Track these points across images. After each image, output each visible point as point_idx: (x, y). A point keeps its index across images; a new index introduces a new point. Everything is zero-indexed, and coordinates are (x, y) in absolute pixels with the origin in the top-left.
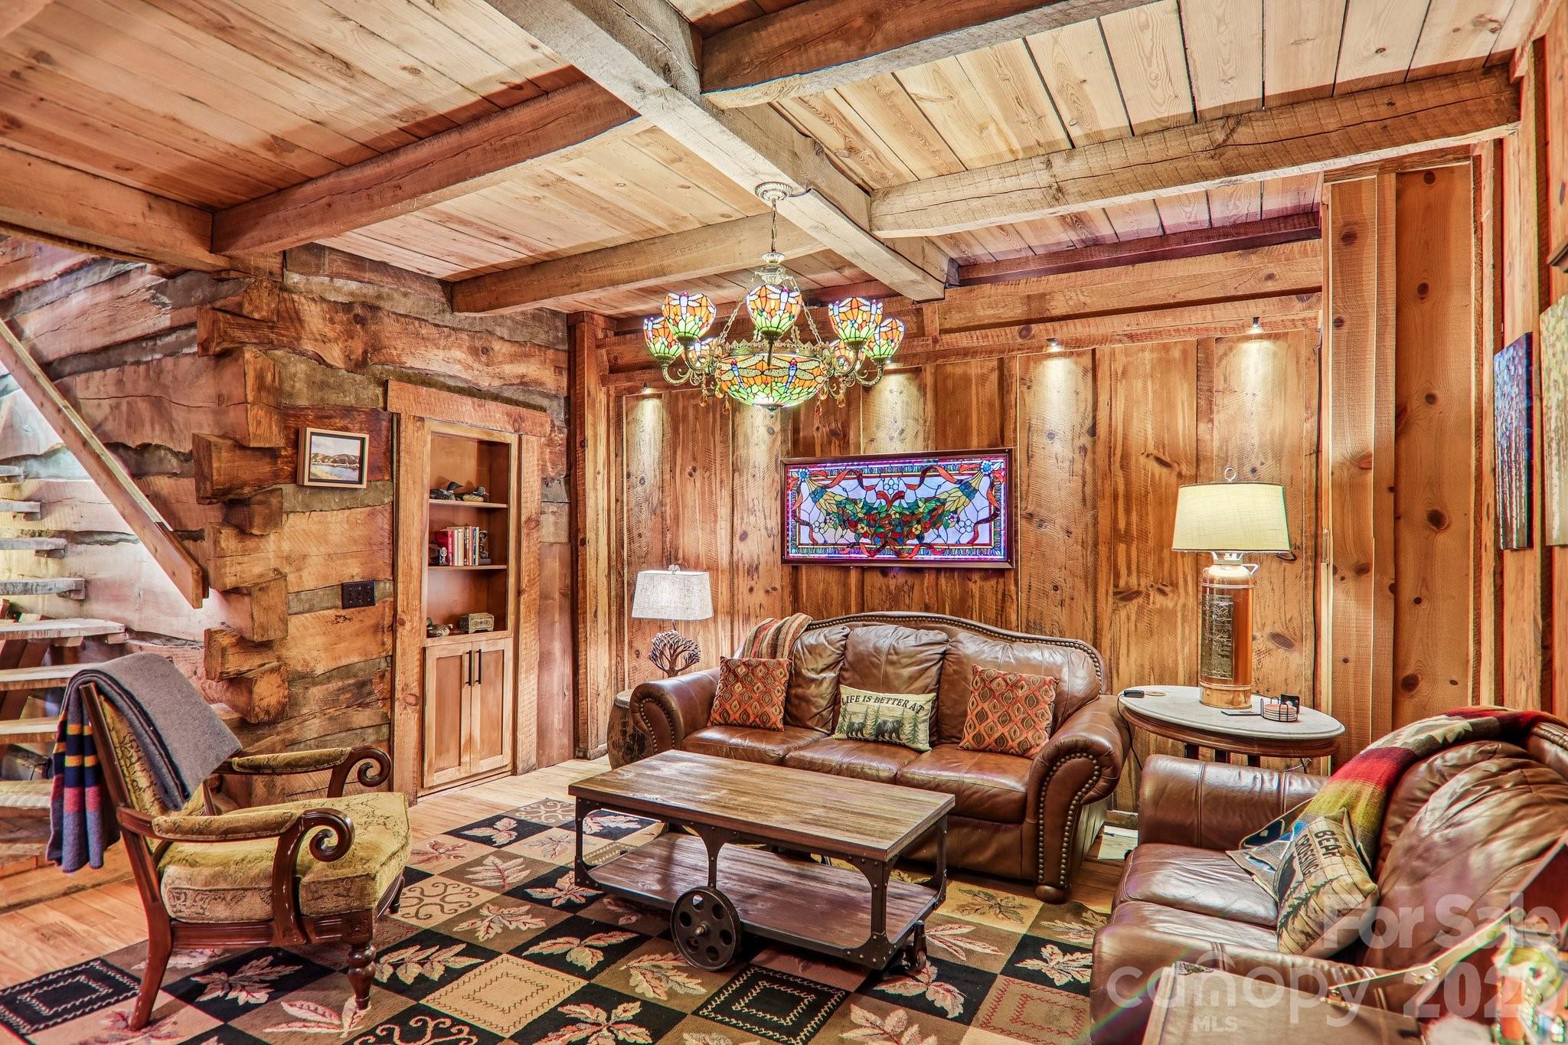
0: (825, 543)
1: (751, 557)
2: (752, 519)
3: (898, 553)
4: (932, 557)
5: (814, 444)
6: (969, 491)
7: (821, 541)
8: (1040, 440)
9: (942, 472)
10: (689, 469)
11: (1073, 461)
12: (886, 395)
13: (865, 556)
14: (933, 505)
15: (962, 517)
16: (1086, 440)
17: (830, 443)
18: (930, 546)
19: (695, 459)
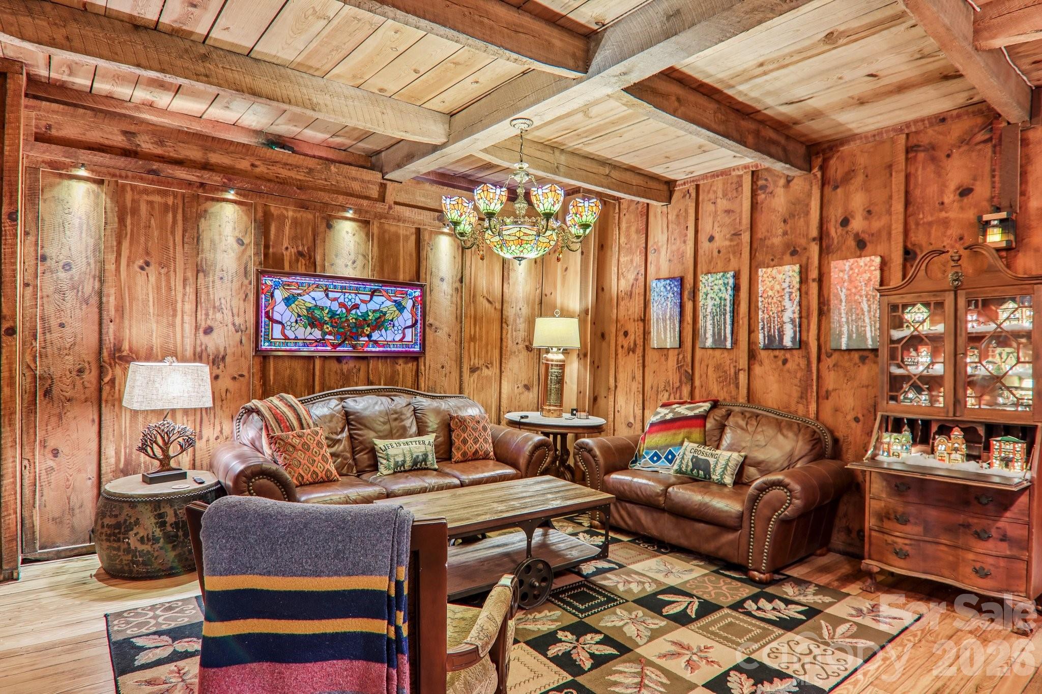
0: (296, 338)
1: (218, 350)
2: (219, 316)
3: (354, 347)
4: (378, 349)
5: (283, 260)
6: (400, 307)
7: (292, 336)
8: (436, 281)
9: (384, 293)
10: (141, 262)
11: (452, 296)
12: (343, 233)
13: (329, 348)
14: (378, 315)
15: (396, 324)
16: (458, 285)
17: (297, 261)
18: (376, 342)
19: (148, 253)
